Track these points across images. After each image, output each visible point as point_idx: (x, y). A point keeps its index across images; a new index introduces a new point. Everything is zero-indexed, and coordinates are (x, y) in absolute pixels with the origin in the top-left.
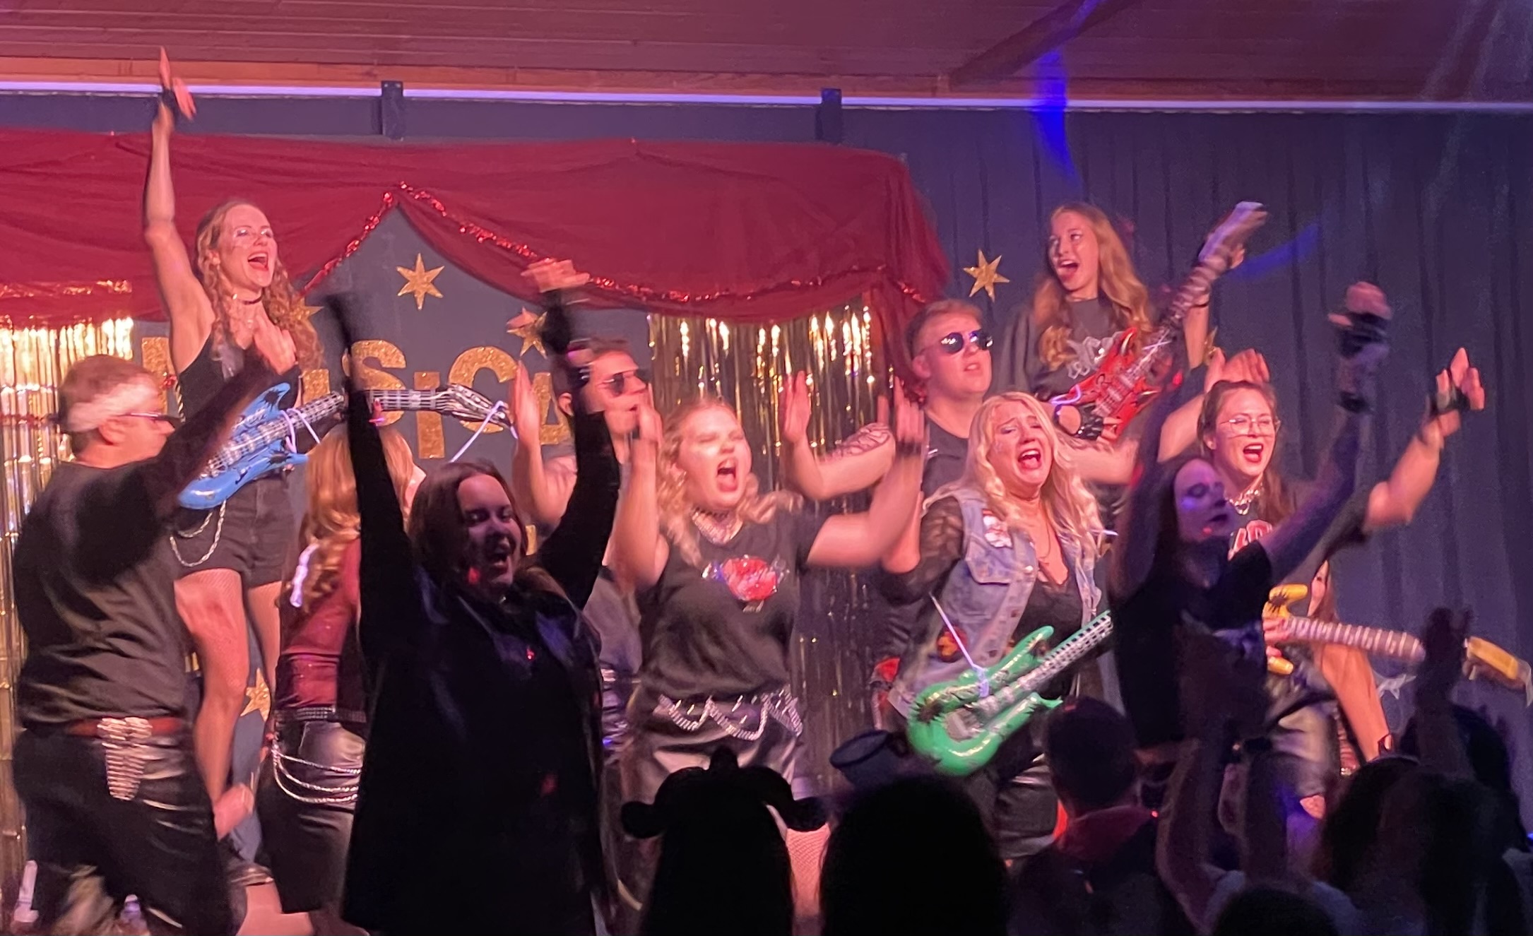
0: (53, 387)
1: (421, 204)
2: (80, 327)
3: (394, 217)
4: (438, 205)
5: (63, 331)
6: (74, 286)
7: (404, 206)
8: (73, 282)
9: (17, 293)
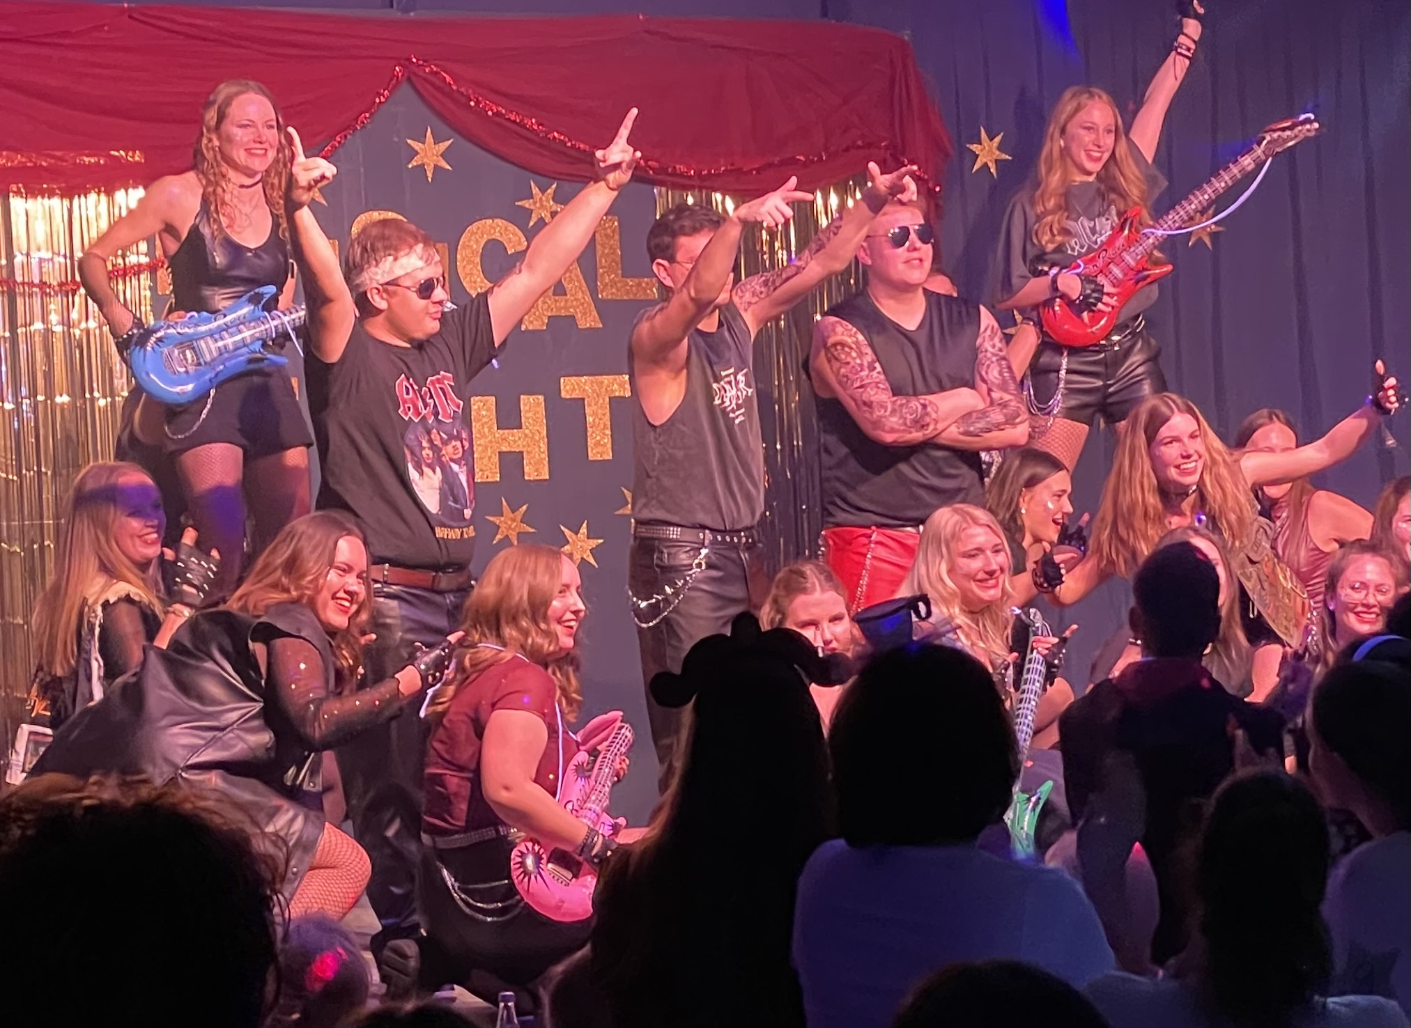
0: (65, 256)
1: (429, 77)
2: (93, 196)
3: (405, 90)
4: (448, 79)
5: (76, 201)
6: (87, 156)
7: (414, 78)
8: (87, 152)
9: (31, 161)
